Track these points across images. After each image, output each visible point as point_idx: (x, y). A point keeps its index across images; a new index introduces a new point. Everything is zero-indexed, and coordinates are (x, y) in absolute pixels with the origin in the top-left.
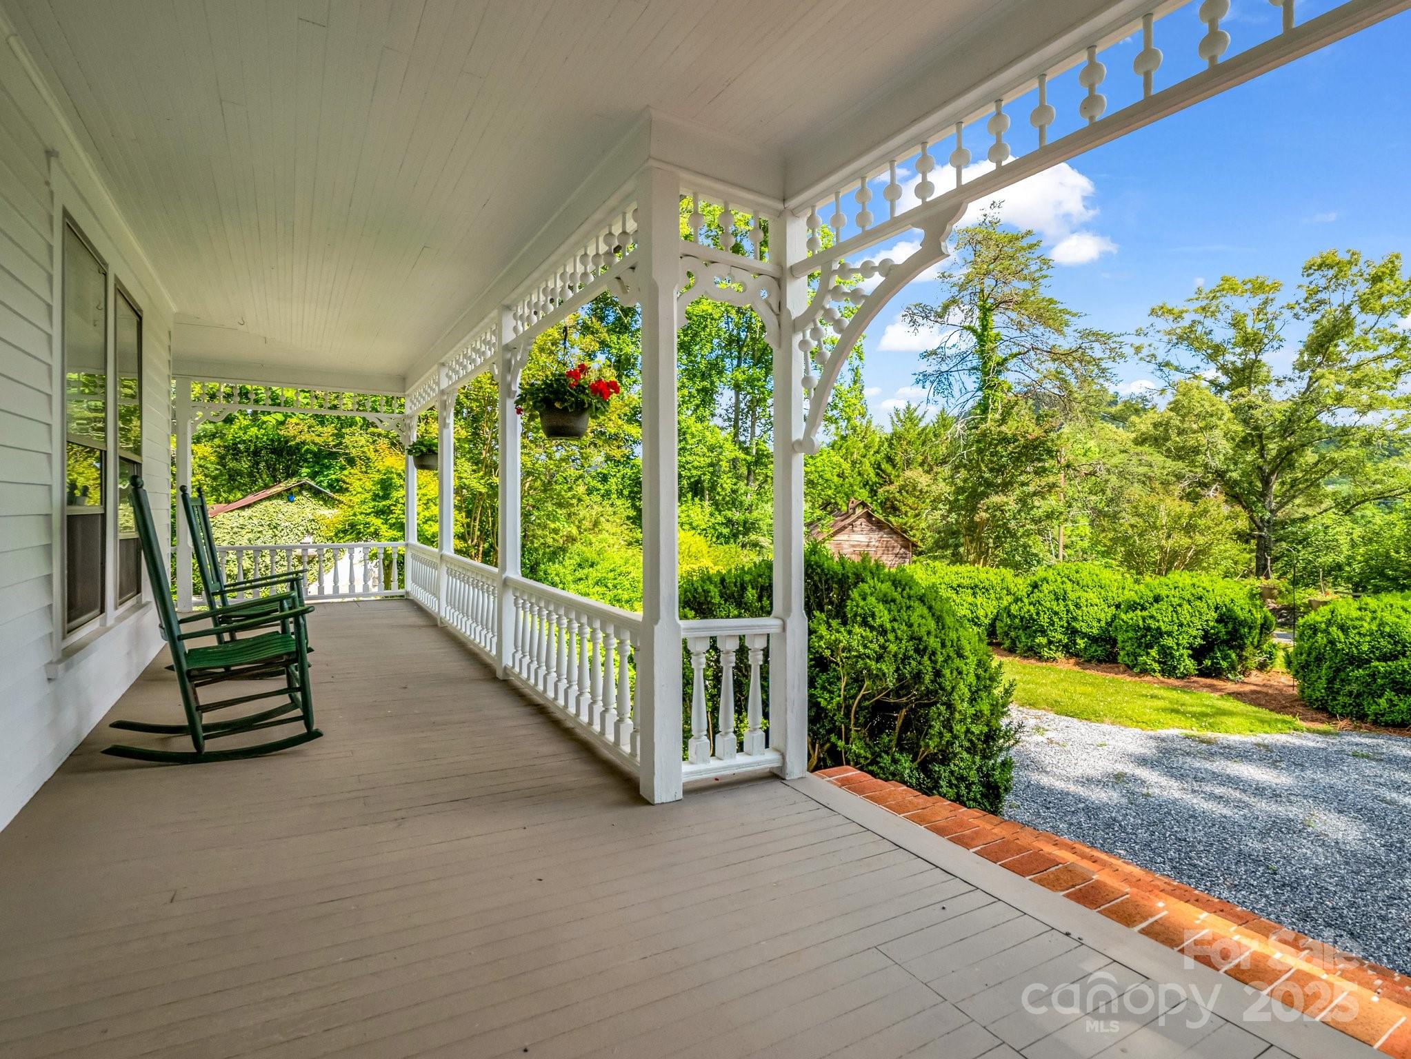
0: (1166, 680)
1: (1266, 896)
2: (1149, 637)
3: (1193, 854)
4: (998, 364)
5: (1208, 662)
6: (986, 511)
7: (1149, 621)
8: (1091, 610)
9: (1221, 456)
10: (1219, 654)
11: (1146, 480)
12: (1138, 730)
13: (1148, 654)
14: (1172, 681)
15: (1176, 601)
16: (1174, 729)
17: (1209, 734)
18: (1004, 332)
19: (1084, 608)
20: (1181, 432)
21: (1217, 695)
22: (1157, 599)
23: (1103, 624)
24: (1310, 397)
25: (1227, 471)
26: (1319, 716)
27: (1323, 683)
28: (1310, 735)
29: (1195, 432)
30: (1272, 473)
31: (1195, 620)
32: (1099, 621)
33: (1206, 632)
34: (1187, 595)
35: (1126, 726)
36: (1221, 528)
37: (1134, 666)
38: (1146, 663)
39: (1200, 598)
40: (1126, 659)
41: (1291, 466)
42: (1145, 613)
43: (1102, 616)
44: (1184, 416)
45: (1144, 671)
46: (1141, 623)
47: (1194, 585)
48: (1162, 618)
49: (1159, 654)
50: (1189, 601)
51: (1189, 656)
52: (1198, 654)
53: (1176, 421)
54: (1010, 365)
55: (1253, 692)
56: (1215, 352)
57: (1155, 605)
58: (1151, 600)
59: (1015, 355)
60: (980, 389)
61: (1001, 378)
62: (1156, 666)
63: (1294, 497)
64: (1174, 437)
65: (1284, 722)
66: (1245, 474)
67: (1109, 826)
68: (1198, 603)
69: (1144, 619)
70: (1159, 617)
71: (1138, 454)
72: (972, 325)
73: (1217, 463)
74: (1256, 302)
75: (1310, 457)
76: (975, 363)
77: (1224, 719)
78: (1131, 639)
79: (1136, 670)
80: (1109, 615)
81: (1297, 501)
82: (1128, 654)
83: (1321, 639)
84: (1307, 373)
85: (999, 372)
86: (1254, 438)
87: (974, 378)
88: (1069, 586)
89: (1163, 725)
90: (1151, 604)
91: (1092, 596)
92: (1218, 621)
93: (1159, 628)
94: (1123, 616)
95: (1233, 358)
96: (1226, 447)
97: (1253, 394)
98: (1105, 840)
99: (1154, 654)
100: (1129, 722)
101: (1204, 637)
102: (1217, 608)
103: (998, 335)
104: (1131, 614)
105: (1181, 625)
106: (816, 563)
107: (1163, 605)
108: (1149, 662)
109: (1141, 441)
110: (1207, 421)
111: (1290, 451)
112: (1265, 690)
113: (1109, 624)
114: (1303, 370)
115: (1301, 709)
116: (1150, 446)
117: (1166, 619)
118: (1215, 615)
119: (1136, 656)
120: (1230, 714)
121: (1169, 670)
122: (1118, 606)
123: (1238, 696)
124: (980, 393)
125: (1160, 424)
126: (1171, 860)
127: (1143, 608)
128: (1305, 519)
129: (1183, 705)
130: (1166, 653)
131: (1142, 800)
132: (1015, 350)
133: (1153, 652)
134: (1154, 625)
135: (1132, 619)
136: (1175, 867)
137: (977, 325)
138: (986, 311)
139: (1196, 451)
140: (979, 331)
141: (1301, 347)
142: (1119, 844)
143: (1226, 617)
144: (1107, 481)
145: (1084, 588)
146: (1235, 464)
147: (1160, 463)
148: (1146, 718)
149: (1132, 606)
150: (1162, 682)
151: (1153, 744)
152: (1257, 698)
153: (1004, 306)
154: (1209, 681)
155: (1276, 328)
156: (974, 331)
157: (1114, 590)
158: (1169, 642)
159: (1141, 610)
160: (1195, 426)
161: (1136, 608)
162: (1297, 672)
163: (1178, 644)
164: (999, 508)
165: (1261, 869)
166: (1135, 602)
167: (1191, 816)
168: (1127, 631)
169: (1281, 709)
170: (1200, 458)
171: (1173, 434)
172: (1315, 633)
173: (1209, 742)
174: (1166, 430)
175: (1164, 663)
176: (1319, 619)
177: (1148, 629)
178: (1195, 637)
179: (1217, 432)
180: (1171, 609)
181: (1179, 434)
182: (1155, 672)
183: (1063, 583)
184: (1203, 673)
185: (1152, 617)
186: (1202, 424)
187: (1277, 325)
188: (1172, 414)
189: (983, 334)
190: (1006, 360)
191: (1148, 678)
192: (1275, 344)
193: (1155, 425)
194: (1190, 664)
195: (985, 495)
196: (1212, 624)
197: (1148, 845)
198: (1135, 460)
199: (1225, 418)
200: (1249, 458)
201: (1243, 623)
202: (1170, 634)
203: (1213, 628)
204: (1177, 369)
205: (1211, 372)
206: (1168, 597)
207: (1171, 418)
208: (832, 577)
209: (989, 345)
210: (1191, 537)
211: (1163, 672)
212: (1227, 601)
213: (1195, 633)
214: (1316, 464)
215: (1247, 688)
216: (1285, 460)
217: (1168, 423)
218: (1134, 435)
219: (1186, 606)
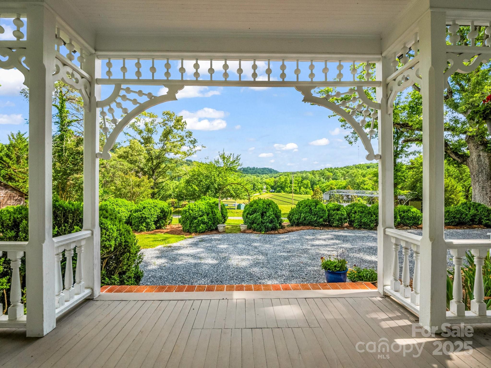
0: (148, 232)
1: (203, 281)
2: (143, 220)
3: (184, 277)
4: (68, 122)
5: (158, 225)
6: (72, 180)
7: (143, 215)
8: (123, 214)
9: (143, 164)
10: (161, 222)
11: (121, 170)
12: (151, 249)
13: (142, 225)
14: (149, 232)
15: (150, 208)
16: (161, 246)
17: (168, 245)
18: (70, 110)
19: (121, 213)
20: (132, 155)
21: (163, 234)
22: (144, 208)
23: (127, 218)
24: (163, 149)
25: (144, 168)
26: (188, 234)
27: (188, 225)
28: (188, 239)
29: (136, 156)
30: (155, 169)
31: (155, 213)
32: (126, 217)
33: (158, 216)
34: (153, 206)
35: (147, 248)
36: (147, 185)
37: (138, 230)
38: (142, 228)
39: (156, 206)
40: (135, 228)
41: (159, 168)
42: (141, 213)
43: (127, 215)
44: (133, 150)
45: (141, 231)
46: (140, 216)
47: (154, 202)
48: (146, 213)
49: (146, 224)
50: (153, 207)
51: (154, 224)
52: (156, 223)
53: (131, 152)
54: (73, 124)
55: (171, 231)
56: (140, 132)
57: (144, 210)
58: (142, 208)
59: (76, 121)
60: (60, 131)
61: (69, 128)
62: (145, 229)
63: (160, 176)
64: (130, 157)
65: (182, 237)
66: (148, 169)
67: (161, 278)
68: (156, 208)
69: (141, 215)
70: (145, 213)
71: (120, 162)
72: (56, 104)
73: (141, 166)
74: (151, 120)
75: (163, 165)
76: (57, 120)
77: (169, 240)
78: (137, 221)
79: (139, 231)
80: (129, 215)
81: (160, 177)
82: (136, 226)
83: (188, 214)
84: (163, 142)
85: (68, 126)
86: (150, 159)
87: (57, 126)
88: (115, 206)
89: (156, 245)
90: (143, 209)
91: (123, 209)
92: (161, 212)
93: (146, 217)
94: (134, 214)
95: (145, 134)
96: (144, 161)
97: (150, 146)
98: (162, 283)
99: (144, 225)
100: (147, 247)
101: (157, 218)
102: (160, 209)
103: (68, 111)
104: (137, 214)
105: (151, 215)
106: (59, 205)
107: (146, 209)
108: (143, 228)
109: (120, 157)
110: (139, 153)
111: (159, 163)
112: (172, 230)
113: (129, 218)
114: (162, 141)
115: (183, 233)
116: (122, 159)
117: (147, 214)
118: (160, 211)
119: (138, 226)
120: (170, 238)
121: (148, 229)
122: (131, 211)
123: (167, 233)
124: (59, 133)
125: (126, 152)
126: (180, 281)
127: (140, 211)
128: (162, 182)
129: (157, 238)
130: (148, 224)
131: (164, 268)
132: (75, 118)
133: (144, 224)
134: (144, 216)
135: (137, 215)
136: (182, 283)
137: (59, 105)
138: (63, 101)
139: (136, 161)
140: (60, 108)
141: (161, 135)
142: (166, 282)
143: (163, 211)
144: (110, 170)
145: (120, 206)
146: (146, 166)
147: (126, 165)
148: (151, 244)
149: (136, 211)
150: (147, 233)
151: (157, 252)
152: (173, 232)
153: (70, 100)
154: (159, 230)
155: (156, 129)
156: (58, 108)
157: (130, 206)
158: (148, 220)
159: (140, 212)
160: (136, 154)
161: (138, 211)
162: (182, 223)
163: (151, 221)
164: (77, 179)
165: (199, 275)
166: (138, 210)
167: (178, 268)
168: (135, 219)
169: (179, 234)
170: (137, 164)
171: (129, 155)
172: (186, 213)
173: (170, 247)
174: (128, 154)
175: (147, 227)
176: (186, 209)
177: (142, 217)
178: (155, 218)
179: (142, 156)
180: (148, 210)
181: (131, 156)
182: (144, 230)
183: (113, 205)
184: (157, 228)
185: (143, 213)
186: (138, 153)
187: (156, 127)
188: (130, 149)
189: (61, 109)
190: (71, 121)
191: (143, 233)
192: (156, 133)
193: (124, 152)
194: (154, 226)
195: (70, 174)
196: (159, 213)
197: (173, 279)
198: (119, 163)
199: (144, 152)
200: (150, 165)
201: (166, 212)
202: (148, 218)
203: (159, 215)
204: (130, 136)
205: (139, 137)
206: (147, 207)
207: (129, 150)
208: (69, 211)
209: (64, 115)
210: (139, 188)
211: (146, 230)
212: (163, 207)
213: (155, 217)
214: (165, 167)
215: (169, 230)
216: (158, 166)
217: (128, 152)
218: (118, 155)
219: (152, 209)
